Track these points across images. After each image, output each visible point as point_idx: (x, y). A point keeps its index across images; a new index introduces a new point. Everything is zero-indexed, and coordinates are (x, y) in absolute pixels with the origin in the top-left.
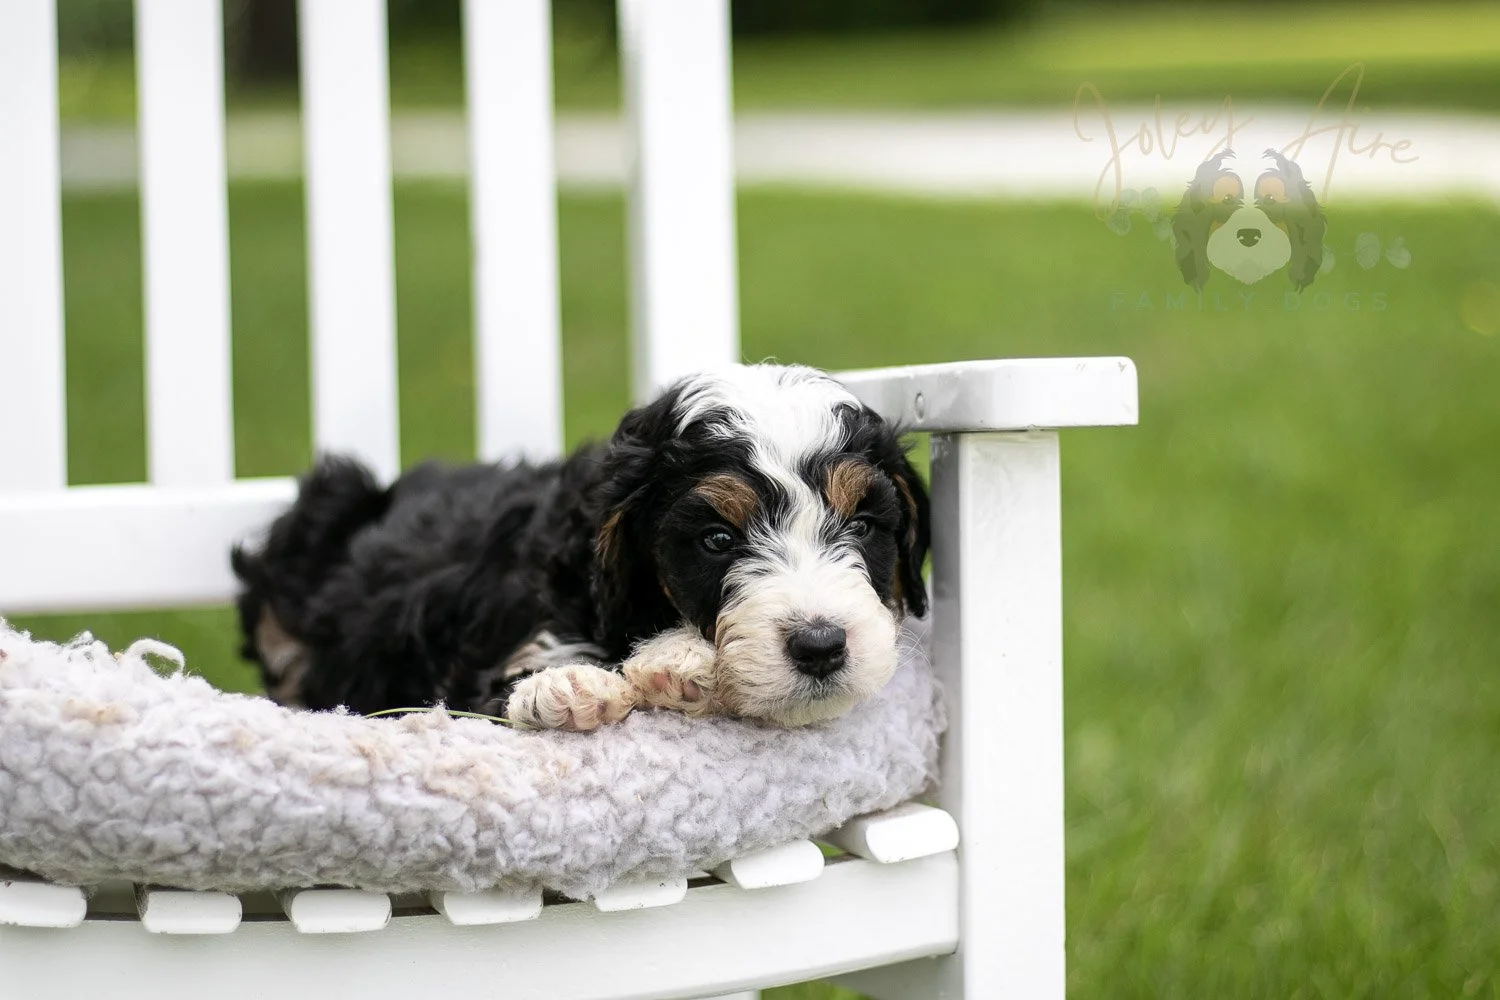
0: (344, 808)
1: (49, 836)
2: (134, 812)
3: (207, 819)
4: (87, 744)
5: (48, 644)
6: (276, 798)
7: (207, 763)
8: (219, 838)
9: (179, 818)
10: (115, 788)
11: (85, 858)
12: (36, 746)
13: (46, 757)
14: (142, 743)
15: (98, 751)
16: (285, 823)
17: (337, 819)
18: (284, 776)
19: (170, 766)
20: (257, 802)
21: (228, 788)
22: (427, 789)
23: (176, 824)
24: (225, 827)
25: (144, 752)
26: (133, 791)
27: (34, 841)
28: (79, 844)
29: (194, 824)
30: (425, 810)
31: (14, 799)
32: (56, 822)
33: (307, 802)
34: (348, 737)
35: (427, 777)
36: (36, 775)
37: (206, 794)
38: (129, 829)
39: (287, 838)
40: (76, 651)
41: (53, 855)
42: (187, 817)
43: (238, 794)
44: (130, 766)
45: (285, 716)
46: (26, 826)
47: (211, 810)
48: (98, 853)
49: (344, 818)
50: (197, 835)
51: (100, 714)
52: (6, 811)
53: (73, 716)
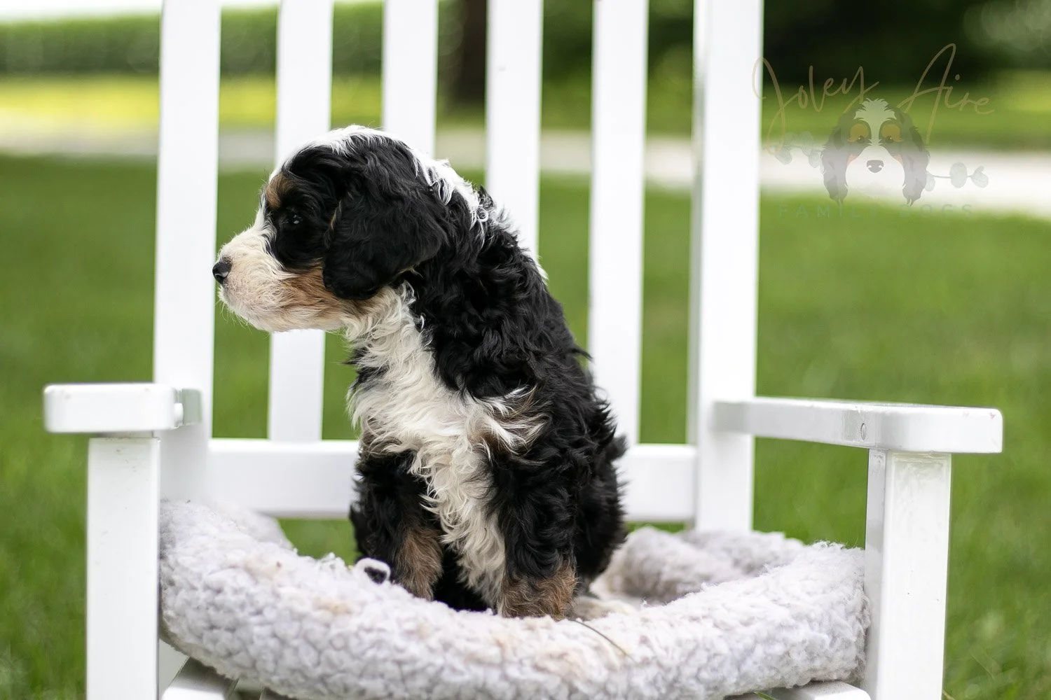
0: (485, 678)
1: (301, 680)
2: (355, 670)
3: (399, 677)
4: (328, 626)
5: (308, 558)
6: (442, 669)
7: (401, 643)
8: (407, 690)
9: (382, 676)
10: (343, 655)
11: (323, 694)
12: (296, 625)
13: (302, 632)
14: (361, 628)
15: (334, 631)
16: (447, 685)
17: (480, 685)
18: (449, 655)
19: (378, 644)
20: (431, 670)
21: (413, 660)
22: (538, 668)
23: (380, 680)
24: (410, 684)
25: (362, 634)
26: (354, 657)
27: (292, 682)
28: (320, 687)
29: (392, 680)
30: (536, 682)
31: (281, 656)
32: (306, 672)
33: (462, 673)
34: (490, 632)
35: (537, 659)
36: (295, 643)
37: (399, 663)
38: (351, 680)
39: (448, 694)
40: (325, 564)
42: (387, 676)
43: (419, 665)
44: (353, 642)
45: (451, 615)
46: (288, 673)
47: (402, 673)
48: (331, 693)
49: (484, 684)
50: (392, 688)
51: (337, 607)
52: (276, 662)
53: (320, 608)
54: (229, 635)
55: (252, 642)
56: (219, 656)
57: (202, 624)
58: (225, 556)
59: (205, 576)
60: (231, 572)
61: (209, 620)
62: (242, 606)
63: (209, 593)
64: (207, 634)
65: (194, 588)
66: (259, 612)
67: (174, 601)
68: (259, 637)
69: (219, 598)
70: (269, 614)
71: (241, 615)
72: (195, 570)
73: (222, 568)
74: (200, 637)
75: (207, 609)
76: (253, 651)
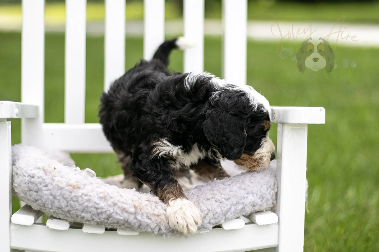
0: (128, 218)
1: (61, 212)
2: (80, 210)
3: (96, 214)
4: (71, 192)
6: (113, 212)
7: (98, 201)
8: (99, 219)
9: (90, 213)
10: (76, 203)
11: (69, 217)
12: (60, 191)
13: (61, 194)
14: (83, 194)
15: (73, 195)
16: (114, 218)
17: (126, 220)
18: (115, 208)
19: (89, 201)
20: (108, 212)
21: (102, 208)
22: (148, 217)
23: (89, 214)
24: (100, 216)
25: (83, 196)
26: (80, 205)
27: (58, 212)
28: (68, 214)
29: (93, 214)
31: (54, 202)
32: (62, 209)
36: (59, 198)
37: (97, 208)
38: (79, 213)
39: (114, 221)
40: (72, 169)
41: (62, 216)
42: (92, 213)
43: (104, 210)
44: (80, 199)
46: (56, 209)
47: (97, 212)
48: (72, 217)
49: (128, 220)
50: (94, 217)
51: (74, 186)
52: (52, 205)
53: (69, 186)
54: (36, 193)
55: (43, 197)
56: (32, 201)
57: (27, 189)
58: (36, 164)
59: (28, 171)
60: (38, 170)
61: (29, 188)
62: (41, 183)
63: (29, 178)
64: (28, 193)
65: (25, 176)
66: (46, 186)
67: (17, 180)
68: (45, 195)
69: (33, 180)
70: (50, 187)
71: (40, 186)
72: (25, 169)
73: (35, 169)
74: (26, 194)
75: (29, 183)
76: (44, 200)
